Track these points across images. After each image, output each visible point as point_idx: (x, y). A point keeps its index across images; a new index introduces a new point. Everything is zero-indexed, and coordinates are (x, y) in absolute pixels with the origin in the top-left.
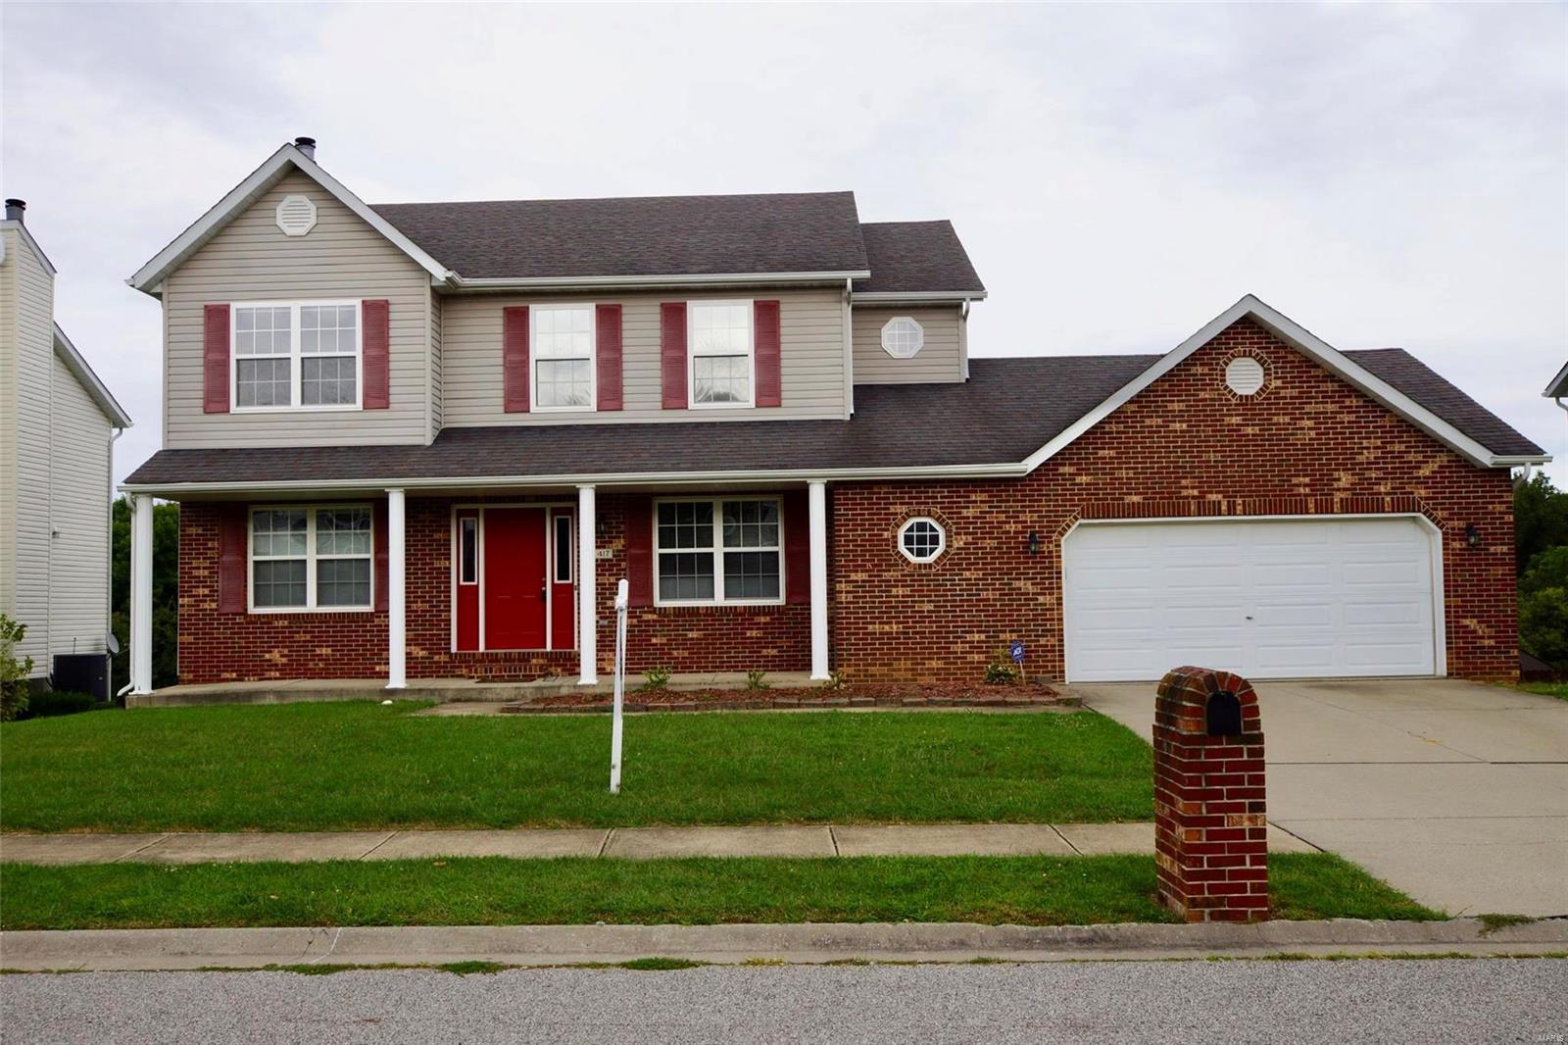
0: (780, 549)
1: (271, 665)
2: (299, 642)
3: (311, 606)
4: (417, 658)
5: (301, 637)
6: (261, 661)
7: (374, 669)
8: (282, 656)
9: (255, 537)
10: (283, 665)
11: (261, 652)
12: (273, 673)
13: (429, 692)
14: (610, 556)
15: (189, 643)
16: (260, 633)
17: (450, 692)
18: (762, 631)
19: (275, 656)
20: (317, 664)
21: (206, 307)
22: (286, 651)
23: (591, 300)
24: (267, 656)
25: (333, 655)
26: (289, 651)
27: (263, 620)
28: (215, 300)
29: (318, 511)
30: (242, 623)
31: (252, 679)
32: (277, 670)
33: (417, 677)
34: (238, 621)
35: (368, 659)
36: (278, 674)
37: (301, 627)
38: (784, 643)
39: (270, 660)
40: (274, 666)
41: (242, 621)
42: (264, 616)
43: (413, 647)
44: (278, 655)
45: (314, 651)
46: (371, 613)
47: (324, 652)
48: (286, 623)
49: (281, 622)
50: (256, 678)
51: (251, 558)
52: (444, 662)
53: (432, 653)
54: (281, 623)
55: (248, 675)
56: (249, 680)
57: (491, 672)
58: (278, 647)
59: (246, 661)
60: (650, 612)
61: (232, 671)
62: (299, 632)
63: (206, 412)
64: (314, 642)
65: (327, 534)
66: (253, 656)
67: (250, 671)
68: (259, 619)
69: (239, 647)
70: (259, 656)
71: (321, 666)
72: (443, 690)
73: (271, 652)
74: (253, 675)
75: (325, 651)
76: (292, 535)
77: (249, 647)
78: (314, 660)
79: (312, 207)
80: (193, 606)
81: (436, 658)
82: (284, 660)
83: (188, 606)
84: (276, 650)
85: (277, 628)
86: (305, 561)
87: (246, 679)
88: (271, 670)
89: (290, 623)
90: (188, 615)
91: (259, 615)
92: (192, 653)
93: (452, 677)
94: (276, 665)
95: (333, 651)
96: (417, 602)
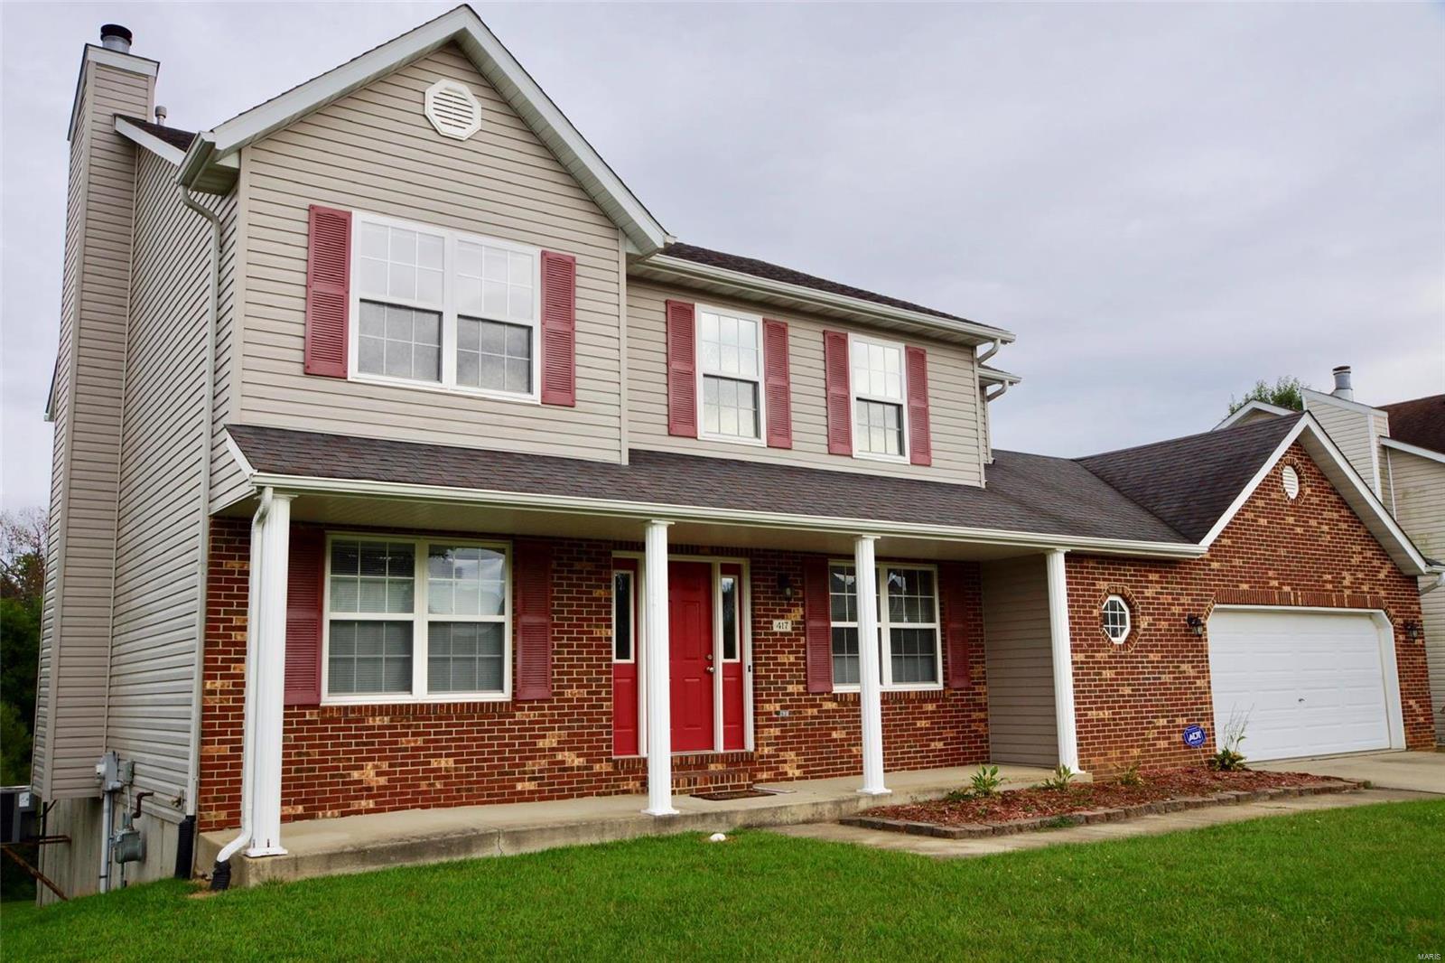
0: (936, 626)
1: (361, 790)
2: (406, 749)
3: (421, 693)
4: (572, 769)
5: (409, 742)
6: (344, 783)
7: (514, 787)
8: (379, 774)
9: (333, 581)
10: (379, 788)
11: (345, 768)
12: (363, 803)
13: (714, 817)
14: (789, 629)
15: (220, 758)
16: (345, 737)
17: (739, 816)
18: (929, 721)
19: (368, 774)
20: (433, 785)
21: (312, 207)
22: (385, 766)
23: (758, 312)
24: (356, 775)
25: (456, 769)
26: (391, 766)
27: (351, 716)
28: (329, 201)
29: (430, 546)
30: (314, 722)
31: (329, 813)
32: (368, 797)
33: (572, 796)
34: (308, 718)
35: (507, 773)
36: (371, 804)
37: (409, 727)
38: (949, 733)
39: (360, 782)
40: (368, 791)
41: (315, 718)
42: (354, 709)
43: (566, 753)
44: (372, 773)
45: (429, 763)
46: (507, 703)
47: (443, 765)
48: (386, 720)
49: (378, 719)
50: (336, 812)
51: (329, 615)
52: (607, 773)
53: (591, 759)
54: (378, 721)
55: (324, 808)
56: (324, 816)
57: (695, 784)
58: (372, 759)
59: (321, 785)
60: (830, 700)
61: (296, 803)
62: (406, 735)
63: (308, 373)
64: (429, 749)
65: (444, 583)
66: (332, 776)
67: (328, 800)
68: (346, 714)
69: (309, 762)
70: (343, 776)
71: (439, 786)
72: (731, 812)
73: (361, 768)
74: (331, 808)
75: (445, 763)
76: (391, 582)
77: (326, 761)
78: (428, 778)
79: (477, 106)
80: (230, 692)
81: (597, 768)
82: (383, 781)
83: (222, 692)
84: (370, 764)
85: (373, 728)
86: (409, 624)
87: (320, 813)
88: (361, 798)
89: (392, 721)
90: (221, 709)
91: (346, 708)
92: (227, 774)
93: (617, 793)
94: (369, 789)
95: (456, 762)
96: (571, 687)
